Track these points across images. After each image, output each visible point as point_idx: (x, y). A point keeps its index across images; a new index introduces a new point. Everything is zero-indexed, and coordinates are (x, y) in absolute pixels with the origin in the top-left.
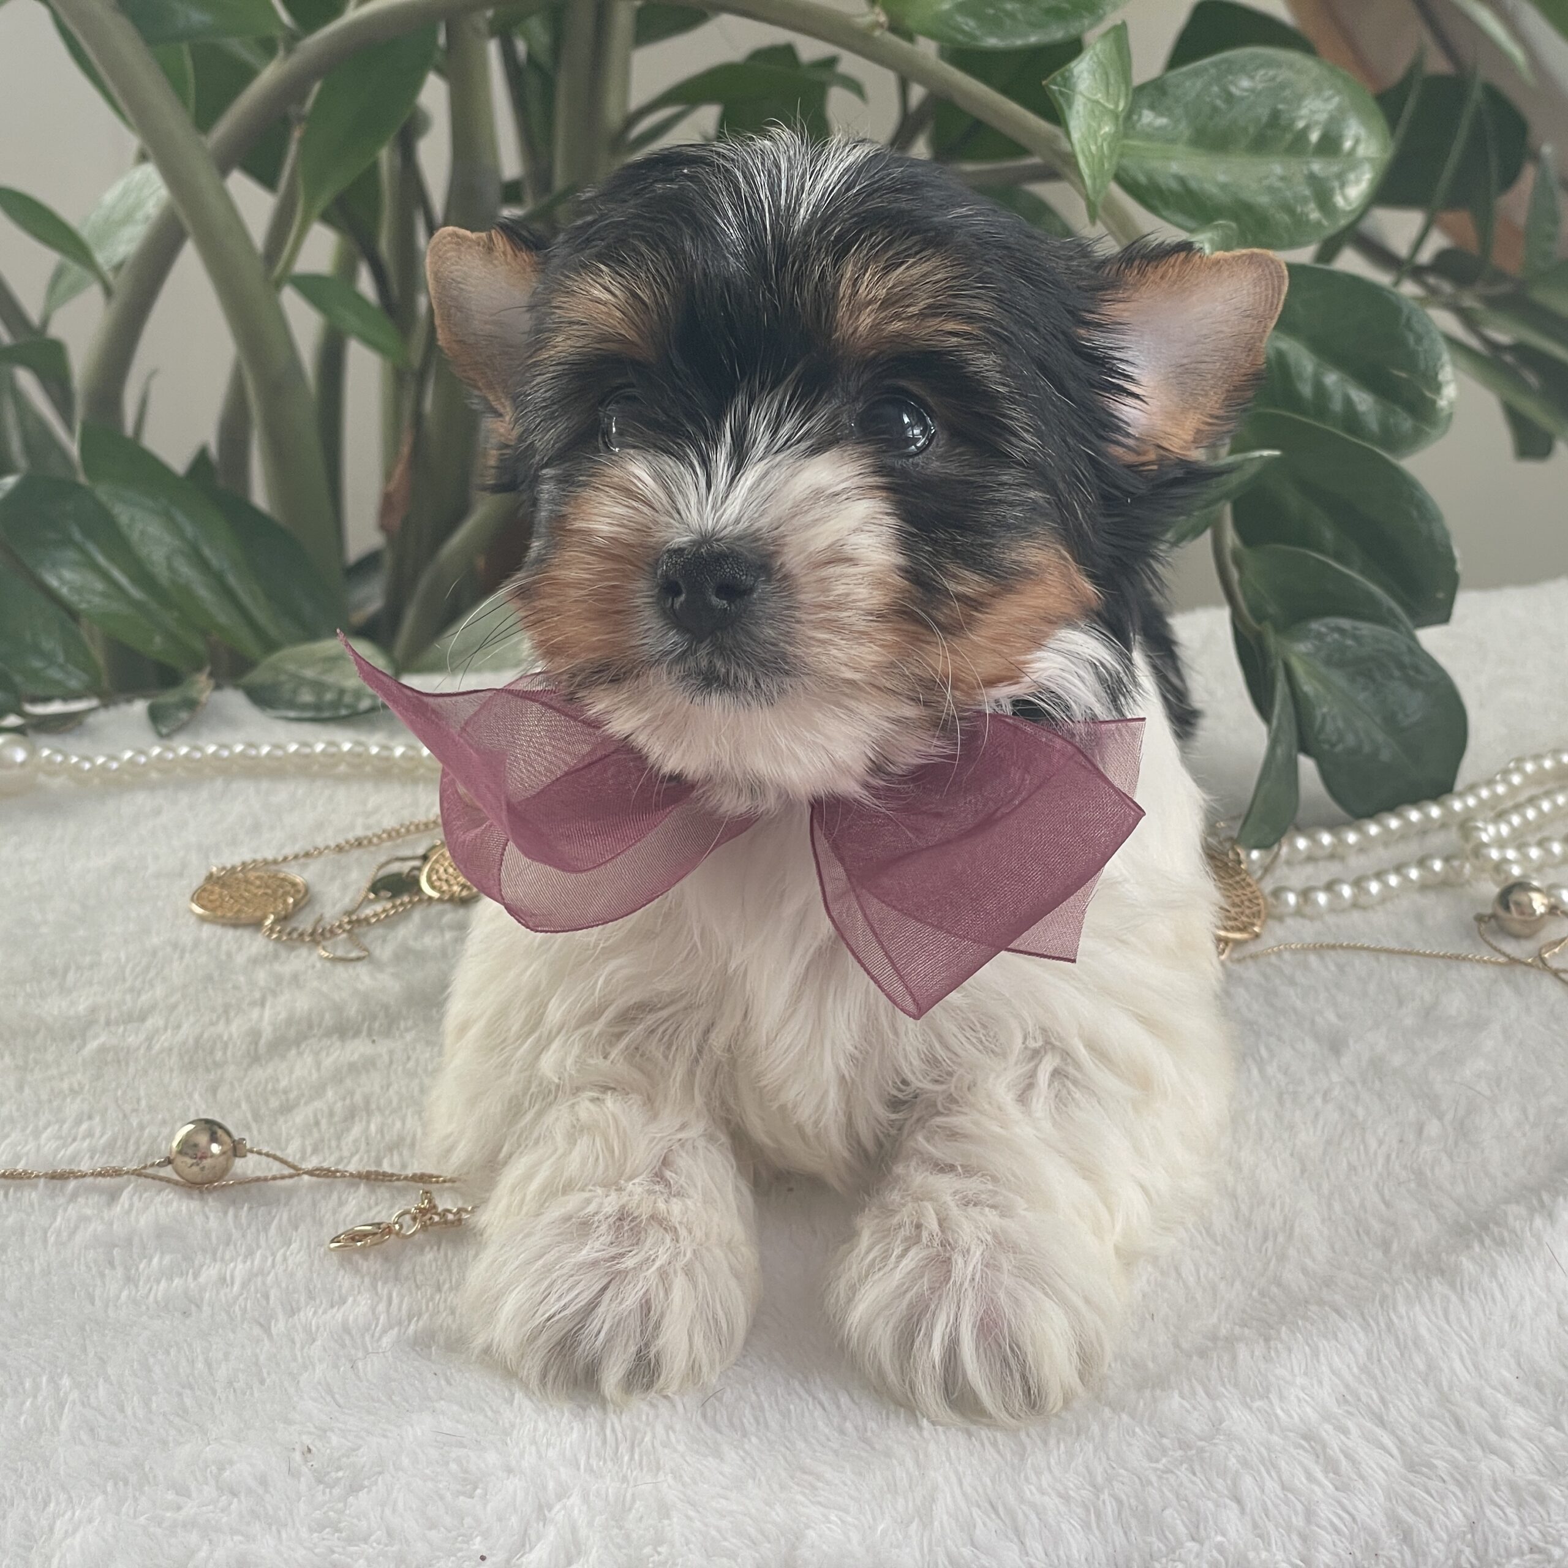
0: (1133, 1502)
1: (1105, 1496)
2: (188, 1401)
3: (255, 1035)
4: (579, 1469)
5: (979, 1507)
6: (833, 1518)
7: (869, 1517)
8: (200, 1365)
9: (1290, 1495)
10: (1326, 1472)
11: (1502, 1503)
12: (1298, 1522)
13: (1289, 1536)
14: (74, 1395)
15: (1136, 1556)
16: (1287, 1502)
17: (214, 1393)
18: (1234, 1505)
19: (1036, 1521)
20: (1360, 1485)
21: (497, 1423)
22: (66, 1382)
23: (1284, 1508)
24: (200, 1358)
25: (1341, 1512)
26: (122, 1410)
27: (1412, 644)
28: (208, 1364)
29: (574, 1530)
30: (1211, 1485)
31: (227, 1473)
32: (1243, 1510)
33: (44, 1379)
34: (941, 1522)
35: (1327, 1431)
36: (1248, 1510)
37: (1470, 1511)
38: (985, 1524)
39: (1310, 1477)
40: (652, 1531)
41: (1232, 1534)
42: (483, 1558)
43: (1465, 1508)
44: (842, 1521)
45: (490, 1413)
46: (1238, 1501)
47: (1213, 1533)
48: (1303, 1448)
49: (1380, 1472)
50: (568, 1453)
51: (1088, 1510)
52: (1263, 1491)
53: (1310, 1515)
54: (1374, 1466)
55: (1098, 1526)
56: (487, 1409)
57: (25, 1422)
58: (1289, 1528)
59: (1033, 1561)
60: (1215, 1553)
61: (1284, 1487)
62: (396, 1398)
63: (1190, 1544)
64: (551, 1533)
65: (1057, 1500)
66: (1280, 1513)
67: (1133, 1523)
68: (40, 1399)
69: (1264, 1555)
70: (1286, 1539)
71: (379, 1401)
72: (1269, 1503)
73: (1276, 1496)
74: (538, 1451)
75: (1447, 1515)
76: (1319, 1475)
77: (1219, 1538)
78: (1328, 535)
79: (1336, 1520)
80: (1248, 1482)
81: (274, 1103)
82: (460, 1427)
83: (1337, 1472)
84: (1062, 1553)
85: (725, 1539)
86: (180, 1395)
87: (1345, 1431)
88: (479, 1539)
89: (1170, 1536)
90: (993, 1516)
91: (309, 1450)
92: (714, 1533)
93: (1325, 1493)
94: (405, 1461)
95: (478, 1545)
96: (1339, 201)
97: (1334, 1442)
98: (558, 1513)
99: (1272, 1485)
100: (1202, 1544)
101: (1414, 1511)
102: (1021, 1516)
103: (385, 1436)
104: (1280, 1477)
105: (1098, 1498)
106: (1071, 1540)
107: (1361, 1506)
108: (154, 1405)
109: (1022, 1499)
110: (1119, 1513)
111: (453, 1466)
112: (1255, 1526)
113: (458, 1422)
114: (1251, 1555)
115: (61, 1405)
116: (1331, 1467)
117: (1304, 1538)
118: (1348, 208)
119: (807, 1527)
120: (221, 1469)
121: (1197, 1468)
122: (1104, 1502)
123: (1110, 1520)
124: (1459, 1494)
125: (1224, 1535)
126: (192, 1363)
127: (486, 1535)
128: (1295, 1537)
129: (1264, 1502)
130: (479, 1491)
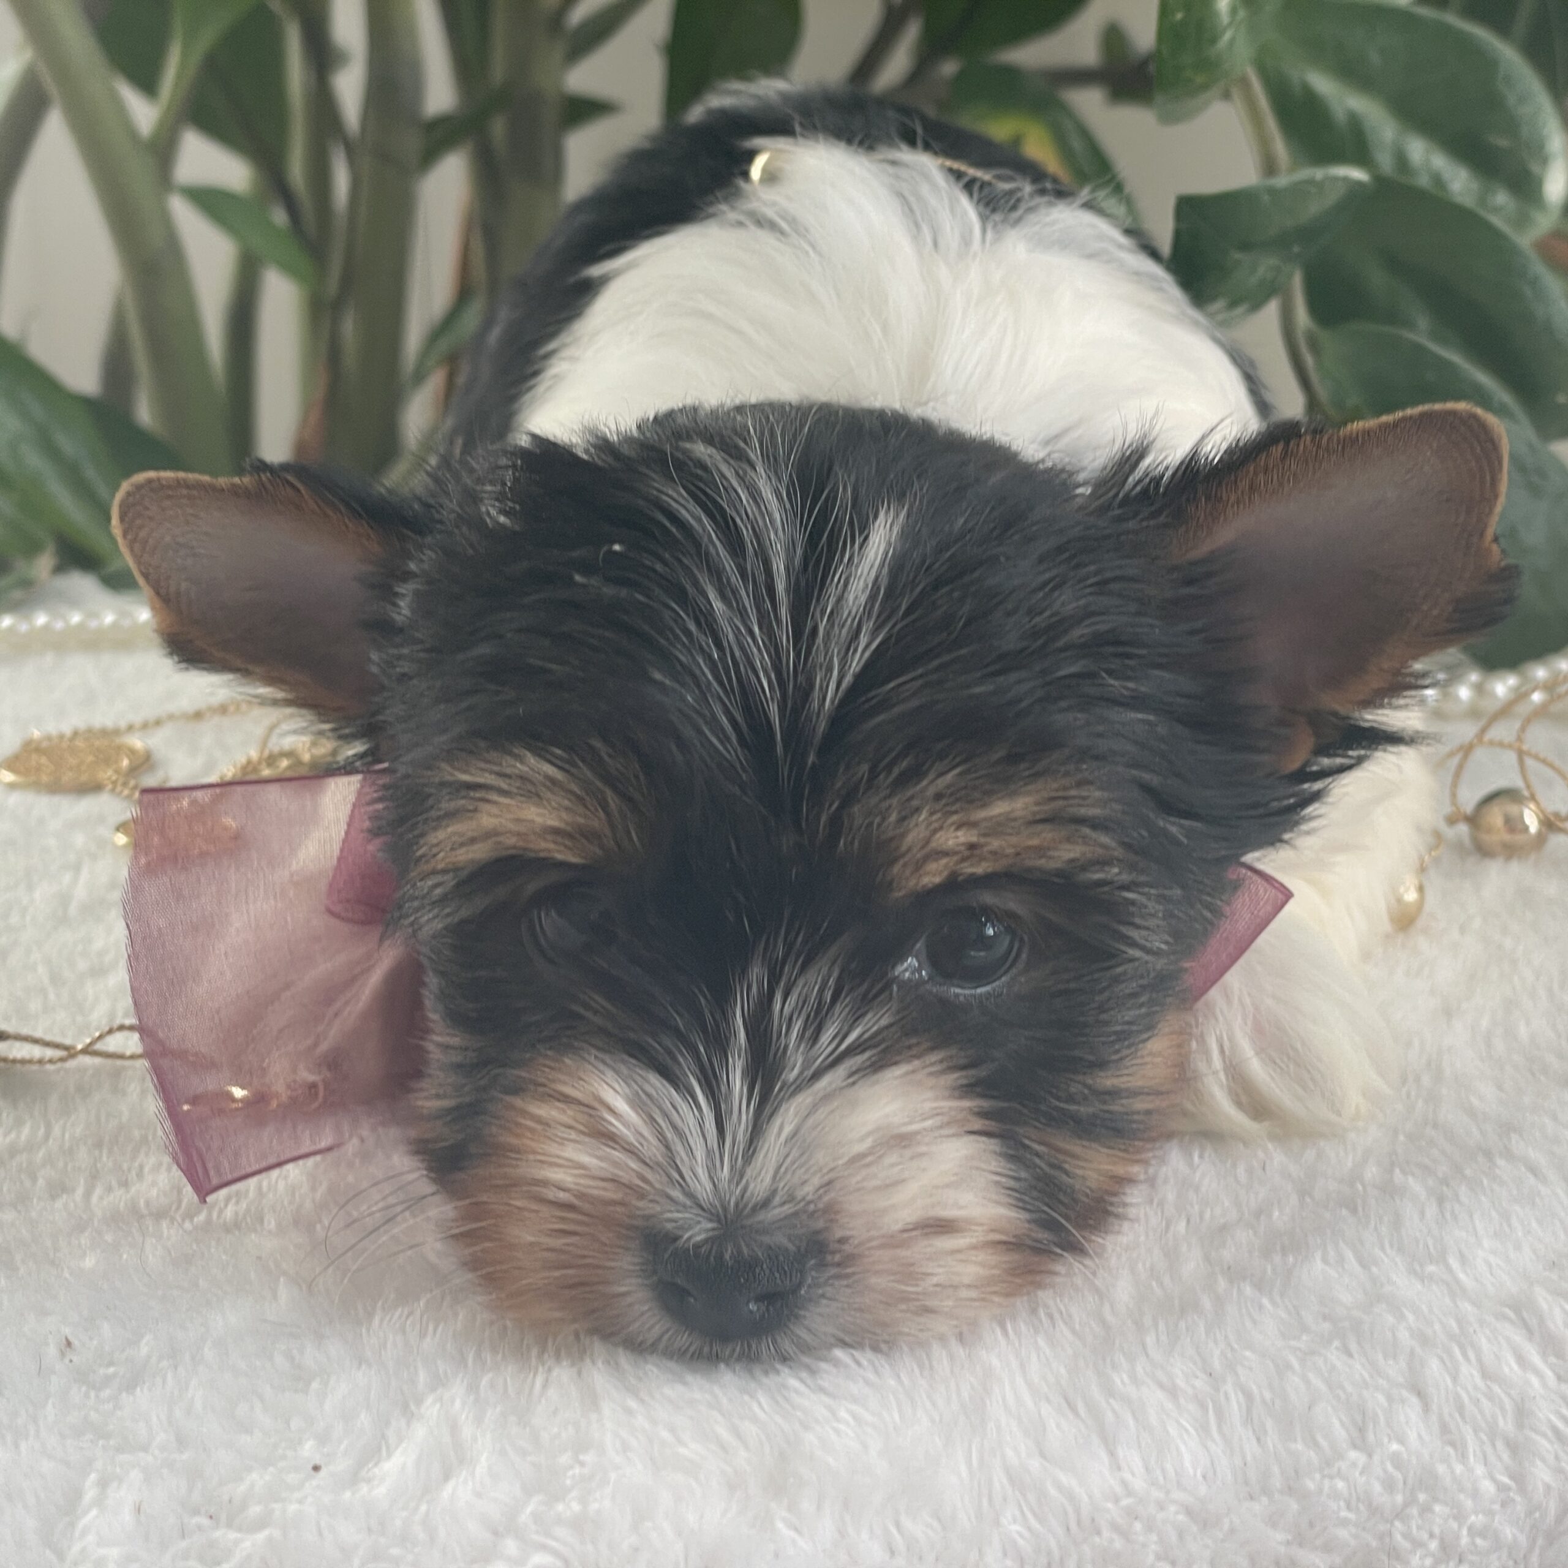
0: (1268, 1395)
1: (1229, 1387)
5: (1048, 1400)
9: (1496, 1389)
10: (1544, 1355)
12: (1506, 1425)
13: (1494, 1445)
15: (1276, 1469)
16: (1491, 1397)
18: (1414, 1400)
19: (1131, 1422)
23: (1485, 1403)
29: (454, 1430)
30: (1375, 1368)
32: (1426, 1408)
34: (998, 1423)
36: (1434, 1407)
38: (1059, 1428)
41: (1412, 1436)
42: (316, 1468)
46: (1420, 1394)
47: (1386, 1440)
48: (1509, 1320)
50: (450, 1345)
51: (1203, 1406)
52: (1455, 1379)
53: (1522, 1414)
55: (1219, 1427)
58: (1493, 1433)
59: (1128, 1476)
60: (1390, 1467)
61: (1485, 1375)
63: (1353, 1455)
64: (419, 1433)
65: (1160, 1394)
66: (1481, 1412)
67: (1269, 1424)
69: (1459, 1468)
70: (1489, 1449)
72: (1464, 1397)
73: (1476, 1388)
76: (1536, 1359)
77: (1395, 1447)
80: (1432, 1366)
81: (82, 965)
83: (1559, 1355)
84: (1169, 1467)
88: (311, 1443)
89: (1324, 1443)
90: (1070, 1413)
91: (69, 1343)
93: (1544, 1385)
95: (309, 1450)
98: (430, 1409)
99: (1469, 1372)
100: (1370, 1456)
102: (1110, 1417)
104: (1480, 1360)
106: (1183, 1448)
109: (1110, 1392)
110: (1249, 1410)
112: (1445, 1429)
114: (1441, 1469)
117: (1514, 1448)
122: (1227, 1398)
123: (1237, 1420)
125: (1401, 1441)
127: (323, 1439)
128: (1500, 1445)
129: (1457, 1397)
130: (315, 1385)
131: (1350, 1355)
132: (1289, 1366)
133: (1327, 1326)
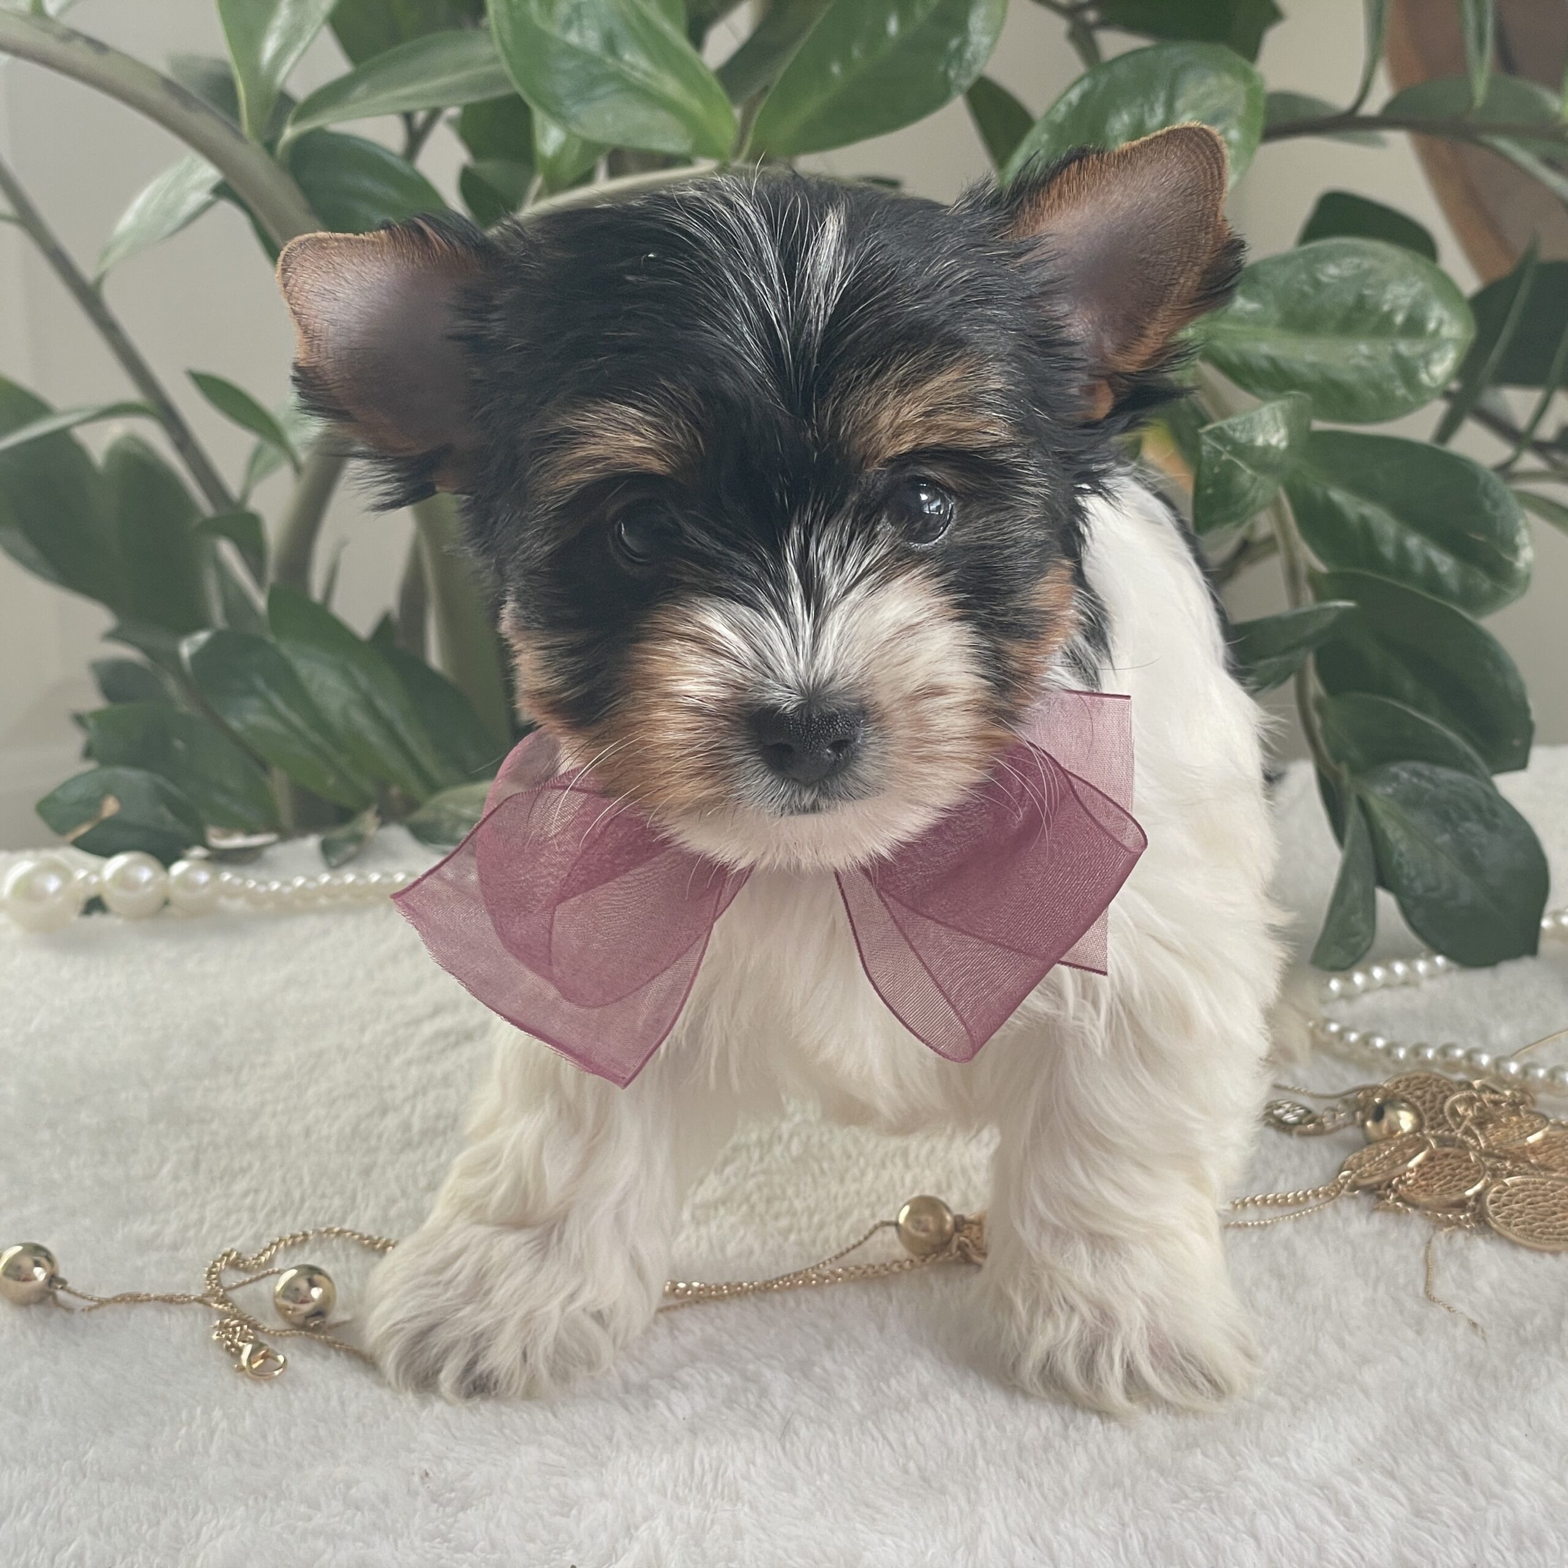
0: (1157, 1535)
1: (1133, 1531)
2: (322, 1432)
3: (406, 1127)
4: (665, 1495)
5: (1018, 1536)
6: (889, 1542)
7: (922, 1542)
8: (334, 1402)
9: (1303, 1534)
10: (1337, 1515)
11: (1502, 1548)
12: (1310, 1558)
14: (224, 1425)
16: (1300, 1540)
17: (346, 1426)
18: (1251, 1541)
19: (1069, 1549)
20: (1369, 1527)
21: (596, 1458)
22: (217, 1413)
23: (1297, 1545)
24: (335, 1397)
25: (1350, 1551)
26: (264, 1437)
27: (1489, 789)
28: (342, 1404)
29: (657, 1548)
30: (1229, 1522)
31: (353, 1491)
32: (1259, 1546)
33: (199, 1410)
34: (985, 1550)
35: (1339, 1482)
36: (1263, 1546)
37: (1472, 1554)
38: (1023, 1551)
39: (1323, 1520)
40: (726, 1550)
43: (1466, 1550)
44: (897, 1546)
45: (591, 1450)
46: (1256, 1538)
48: (1317, 1495)
49: (1387, 1516)
50: (657, 1482)
51: (1116, 1542)
52: (1277, 1528)
53: (1320, 1550)
54: (1383, 1512)
55: (1126, 1555)
56: (589, 1445)
57: (180, 1446)
61: (1298, 1527)
62: (507, 1432)
64: (636, 1547)
65: (1089, 1534)
66: (1294, 1550)
68: (194, 1426)
71: (491, 1434)
72: (1283, 1539)
73: (1291, 1534)
74: (630, 1480)
75: (1449, 1556)
76: (1332, 1518)
78: (1409, 685)
79: (1344, 1556)
80: (1263, 1520)
82: (562, 1459)
83: (1347, 1514)
85: (790, 1558)
86: (316, 1427)
87: (1357, 1482)
88: (571, 1552)
90: (1031, 1544)
91: (427, 1474)
92: (781, 1553)
93: (1336, 1533)
94: (511, 1486)
96: (1424, 378)
97: (1346, 1491)
98: (643, 1533)
99: (1285, 1523)
101: (1417, 1550)
102: (1055, 1545)
103: (495, 1465)
104: (1294, 1518)
105: (1124, 1531)
107: (1369, 1545)
108: (292, 1435)
109: (1057, 1532)
110: (1145, 1545)
111: (553, 1491)
113: (561, 1455)
115: (212, 1433)
116: (1342, 1510)
118: (1433, 385)
119: (865, 1549)
120: (349, 1487)
121: (1216, 1508)
122: (1131, 1536)
123: (1138, 1551)
124: (1461, 1537)
126: (327, 1399)
127: (578, 1549)
129: (1279, 1539)
130: (574, 1512)
131: (1214, 1513)
132: (1171, 1518)
133: (1198, 1494)
